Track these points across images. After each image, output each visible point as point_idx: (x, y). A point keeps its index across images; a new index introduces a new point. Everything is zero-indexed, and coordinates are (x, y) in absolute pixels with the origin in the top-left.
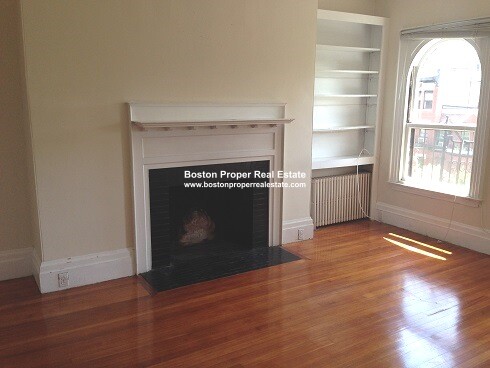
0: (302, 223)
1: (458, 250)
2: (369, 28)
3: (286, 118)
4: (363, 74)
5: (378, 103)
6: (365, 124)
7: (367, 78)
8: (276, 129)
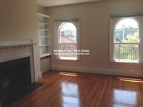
0: (39, 74)
1: (78, 73)
2: (45, 18)
3: (33, 43)
4: (45, 31)
5: (51, 38)
6: (47, 44)
7: (46, 32)
8: (31, 47)
